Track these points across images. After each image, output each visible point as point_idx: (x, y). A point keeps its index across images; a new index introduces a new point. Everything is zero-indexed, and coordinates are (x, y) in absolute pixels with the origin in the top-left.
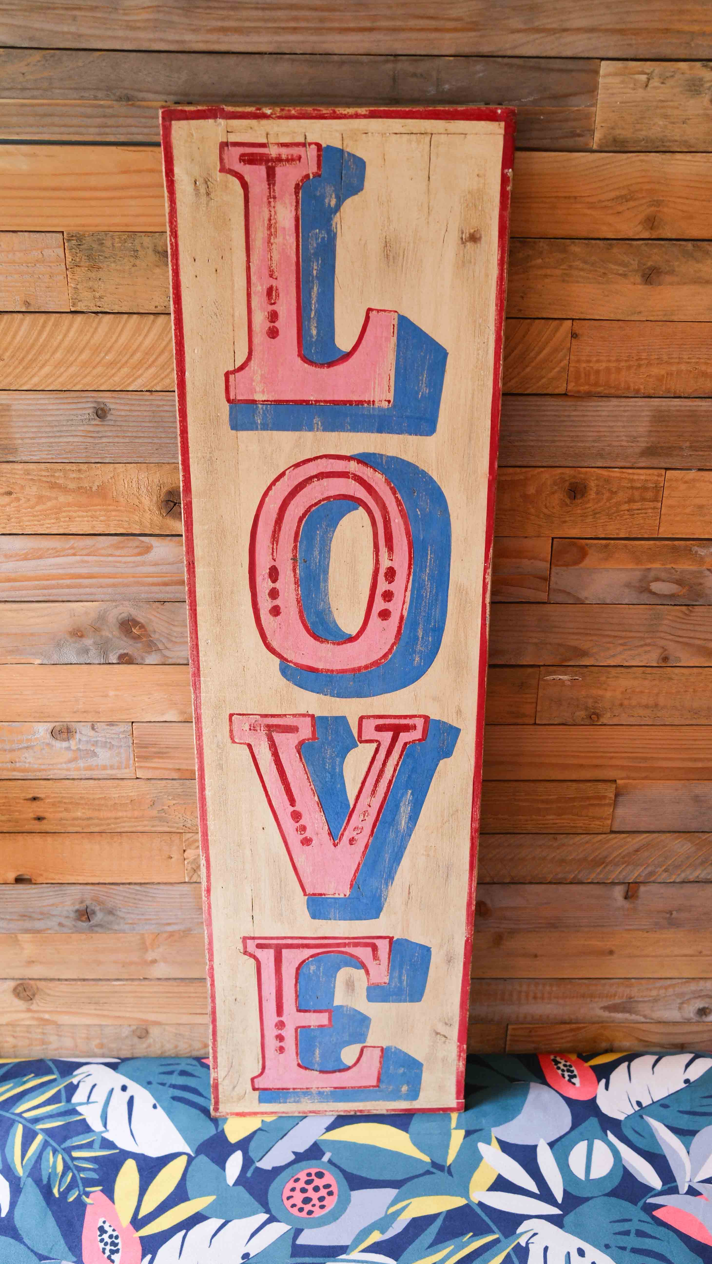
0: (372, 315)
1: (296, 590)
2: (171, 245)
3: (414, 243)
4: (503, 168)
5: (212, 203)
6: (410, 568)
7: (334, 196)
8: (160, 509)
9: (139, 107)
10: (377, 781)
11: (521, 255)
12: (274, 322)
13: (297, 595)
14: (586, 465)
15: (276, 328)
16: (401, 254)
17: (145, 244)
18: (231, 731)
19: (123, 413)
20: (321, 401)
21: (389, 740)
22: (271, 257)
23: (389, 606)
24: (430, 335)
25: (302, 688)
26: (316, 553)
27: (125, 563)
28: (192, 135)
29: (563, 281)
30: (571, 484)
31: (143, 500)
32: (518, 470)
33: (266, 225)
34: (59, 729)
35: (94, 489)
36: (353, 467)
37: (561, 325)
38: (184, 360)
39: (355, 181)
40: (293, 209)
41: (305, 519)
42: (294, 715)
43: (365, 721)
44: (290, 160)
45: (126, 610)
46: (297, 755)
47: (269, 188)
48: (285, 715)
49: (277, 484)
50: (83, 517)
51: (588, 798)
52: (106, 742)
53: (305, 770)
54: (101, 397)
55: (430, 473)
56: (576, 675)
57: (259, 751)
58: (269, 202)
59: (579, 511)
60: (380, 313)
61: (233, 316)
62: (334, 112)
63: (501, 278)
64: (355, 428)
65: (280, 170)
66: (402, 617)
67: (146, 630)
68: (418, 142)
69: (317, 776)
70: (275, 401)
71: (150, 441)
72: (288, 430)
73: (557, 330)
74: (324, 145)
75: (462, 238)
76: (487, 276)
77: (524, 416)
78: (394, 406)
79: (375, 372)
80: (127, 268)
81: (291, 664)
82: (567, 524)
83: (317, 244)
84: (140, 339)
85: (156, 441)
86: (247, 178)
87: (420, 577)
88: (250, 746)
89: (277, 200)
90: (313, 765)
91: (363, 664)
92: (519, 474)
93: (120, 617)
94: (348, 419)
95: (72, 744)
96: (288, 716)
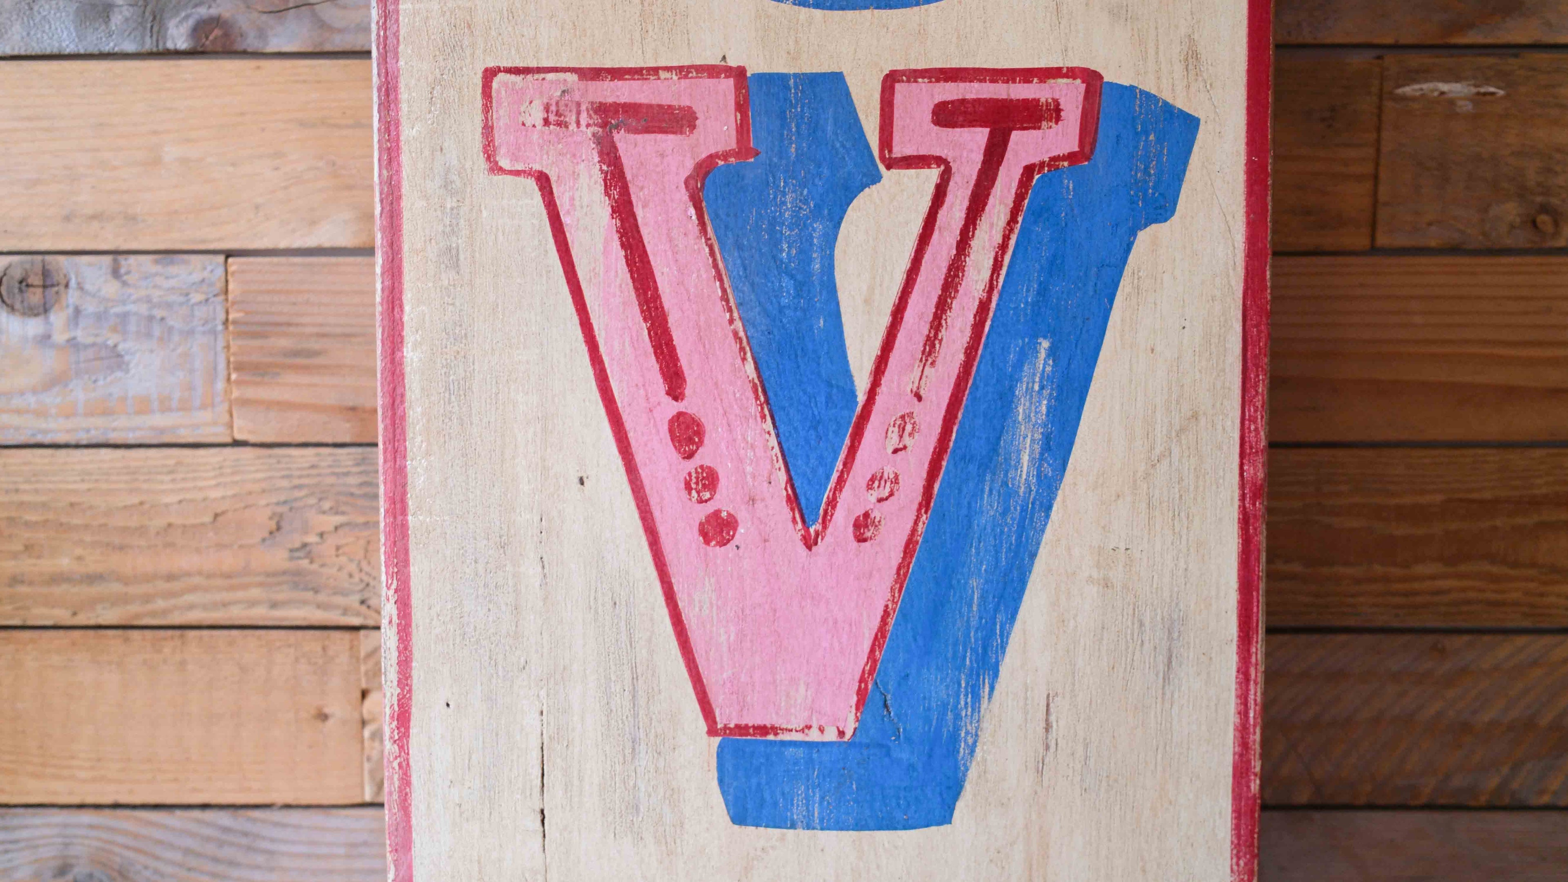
10: (942, 306)
18: (488, 130)
21: (978, 158)
34: (17, 274)
42: (683, 71)
43: (900, 88)
46: (692, 211)
48: (655, 70)
51: (1535, 503)
52: (151, 318)
53: (715, 266)
56: (1487, 81)
57: (572, 199)
69: (752, 284)
88: (543, 181)
90: (740, 247)
95: (58, 318)
96: (663, 75)
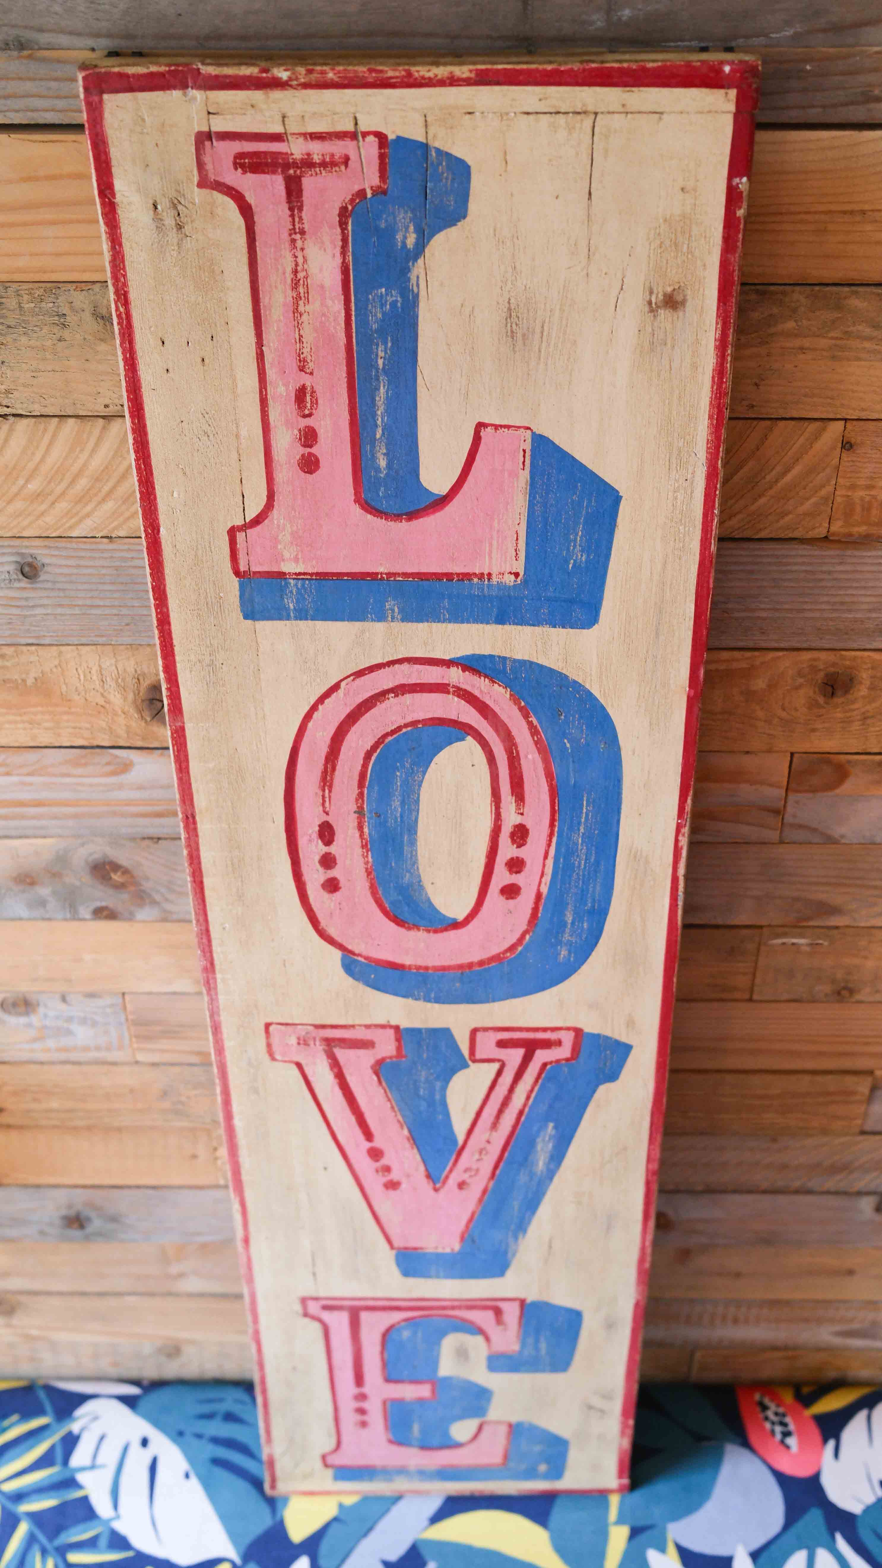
0: (485, 433)
1: (365, 857)
2: (119, 316)
3: (562, 310)
4: (731, 176)
5: (188, 244)
6: (552, 825)
7: (412, 228)
8: (140, 712)
9: (44, 60)
10: (500, 1112)
11: (755, 315)
12: (311, 446)
13: (367, 863)
14: (855, 646)
15: (314, 456)
16: (538, 330)
17: (77, 304)
18: (269, 1045)
19: (66, 571)
20: (399, 574)
21: (519, 1060)
22: (301, 336)
23: (517, 879)
24: (590, 467)
25: (378, 989)
26: (396, 803)
27: (91, 785)
28: (143, 120)
29: (833, 358)
30: (826, 675)
31: (111, 698)
32: (737, 654)
33: (289, 281)
34: (11, 1000)
35: (30, 682)
36: (455, 676)
37: (824, 429)
38: (156, 509)
39: (451, 201)
40: (338, 250)
41: (375, 755)
42: (368, 1027)
43: (479, 1035)
44: (328, 164)
45: (97, 849)
46: (375, 1078)
47: (292, 216)
48: (353, 1026)
49: (327, 701)
50: (16, 722)
52: (86, 1018)
53: (387, 1097)
54: (27, 547)
55: (587, 686)
56: (820, 939)
57: (314, 1072)
58: (293, 241)
59: (839, 715)
60: (501, 431)
61: (237, 436)
62: (409, 74)
63: (720, 371)
64: (457, 617)
65: (309, 183)
66: (539, 896)
67: (133, 877)
68: (571, 129)
69: (406, 1103)
70: (317, 574)
71: (115, 611)
72: (343, 620)
73: (817, 436)
74: (391, 137)
75: (650, 303)
76: (695, 367)
77: (752, 572)
78: (525, 582)
79: (491, 527)
80: (49, 343)
81: (359, 959)
82: (817, 734)
83: (384, 313)
84: (83, 457)
85: (124, 611)
86: (250, 198)
87: (569, 839)
88: (299, 1066)
89: (307, 236)
90: (399, 1091)
91: (476, 958)
92: (741, 661)
93: (90, 859)
94: (446, 603)
95: (34, 1019)
96: (357, 1027)
